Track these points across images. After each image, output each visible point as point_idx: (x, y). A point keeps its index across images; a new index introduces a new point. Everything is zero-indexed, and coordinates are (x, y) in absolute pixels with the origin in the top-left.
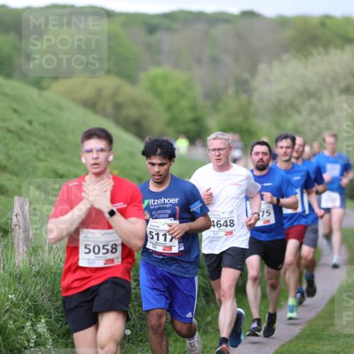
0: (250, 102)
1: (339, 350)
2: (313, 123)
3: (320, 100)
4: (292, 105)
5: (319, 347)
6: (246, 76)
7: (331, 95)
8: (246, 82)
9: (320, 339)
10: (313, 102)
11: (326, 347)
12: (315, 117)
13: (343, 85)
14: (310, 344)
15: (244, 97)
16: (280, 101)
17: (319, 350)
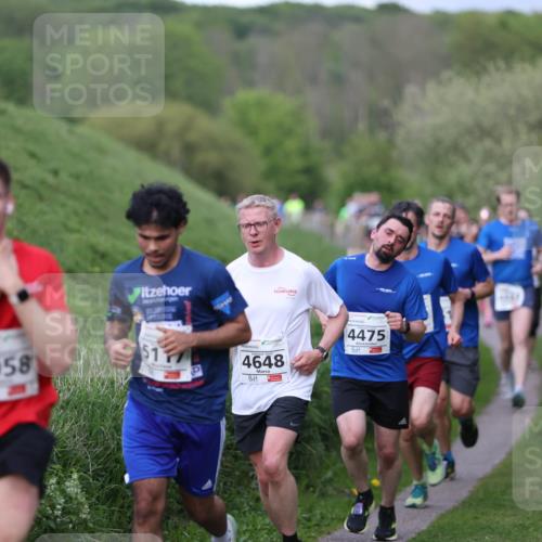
0: (391, 142)
1: (527, 523)
2: (488, 176)
3: (498, 141)
4: (456, 148)
5: (497, 519)
6: (386, 103)
7: (516, 133)
8: (386, 113)
9: (498, 506)
10: (488, 143)
11: (507, 519)
12: (491, 167)
13: (533, 117)
14: (483, 514)
15: (382, 136)
16: (438, 142)
17: (498, 523)
